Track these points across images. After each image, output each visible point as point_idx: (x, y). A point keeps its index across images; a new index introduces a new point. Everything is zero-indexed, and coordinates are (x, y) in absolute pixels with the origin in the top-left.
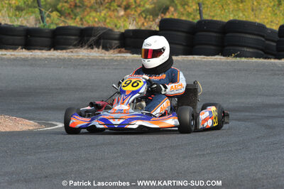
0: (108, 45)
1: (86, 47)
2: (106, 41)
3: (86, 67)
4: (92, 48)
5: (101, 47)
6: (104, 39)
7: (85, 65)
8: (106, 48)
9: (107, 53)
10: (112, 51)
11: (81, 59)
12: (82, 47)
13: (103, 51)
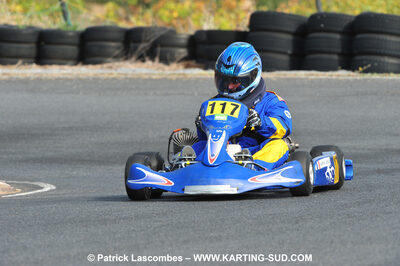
0: (168, 56)
1: (133, 59)
2: (165, 49)
3: (119, 92)
4: (144, 61)
5: (157, 59)
6: (162, 46)
7: (119, 89)
8: (165, 60)
9: (166, 68)
10: (174, 65)
11: (114, 79)
12: (127, 59)
13: (161, 65)
